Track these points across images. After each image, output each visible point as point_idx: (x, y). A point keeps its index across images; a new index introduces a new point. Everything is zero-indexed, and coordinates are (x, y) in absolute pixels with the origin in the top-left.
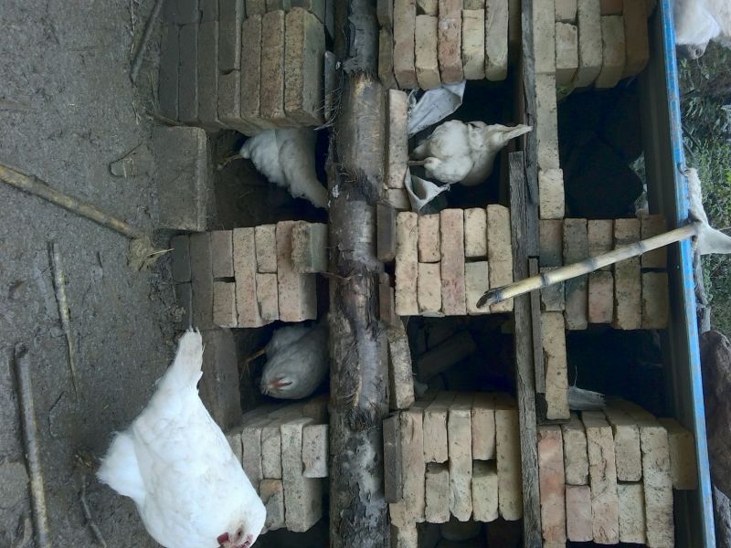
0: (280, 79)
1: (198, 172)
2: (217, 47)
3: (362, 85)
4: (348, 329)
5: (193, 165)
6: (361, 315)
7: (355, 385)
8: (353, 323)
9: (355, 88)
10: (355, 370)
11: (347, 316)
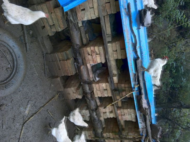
0: (69, 71)
1: (60, 84)
2: (57, 66)
3: (82, 67)
4: (88, 100)
5: (59, 83)
6: (90, 98)
7: (91, 107)
8: (89, 100)
9: (81, 68)
10: (91, 105)
11: (88, 99)
